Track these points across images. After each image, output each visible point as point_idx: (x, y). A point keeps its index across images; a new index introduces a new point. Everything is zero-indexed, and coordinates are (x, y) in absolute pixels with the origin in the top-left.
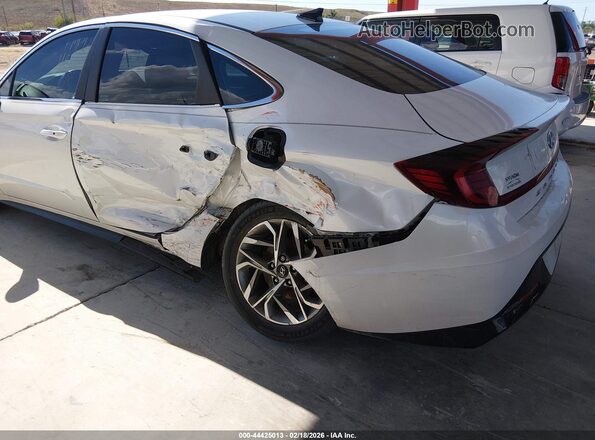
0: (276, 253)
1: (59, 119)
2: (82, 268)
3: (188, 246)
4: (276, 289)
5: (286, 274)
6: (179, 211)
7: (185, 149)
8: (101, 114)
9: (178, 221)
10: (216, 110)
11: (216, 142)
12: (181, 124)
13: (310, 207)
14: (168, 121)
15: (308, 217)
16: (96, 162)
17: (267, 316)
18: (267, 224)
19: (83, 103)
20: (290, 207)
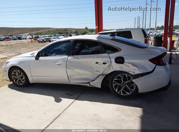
0: (122, 81)
1: (62, 60)
2: (67, 94)
3: (97, 84)
4: (123, 88)
5: (125, 84)
6: (93, 77)
7: (97, 63)
8: (75, 58)
9: (93, 79)
10: (106, 55)
11: (106, 60)
12: (97, 58)
13: (130, 70)
14: (94, 58)
15: (129, 72)
16: (73, 68)
17: (122, 94)
18: (119, 75)
19: (69, 56)
20: (125, 71)
